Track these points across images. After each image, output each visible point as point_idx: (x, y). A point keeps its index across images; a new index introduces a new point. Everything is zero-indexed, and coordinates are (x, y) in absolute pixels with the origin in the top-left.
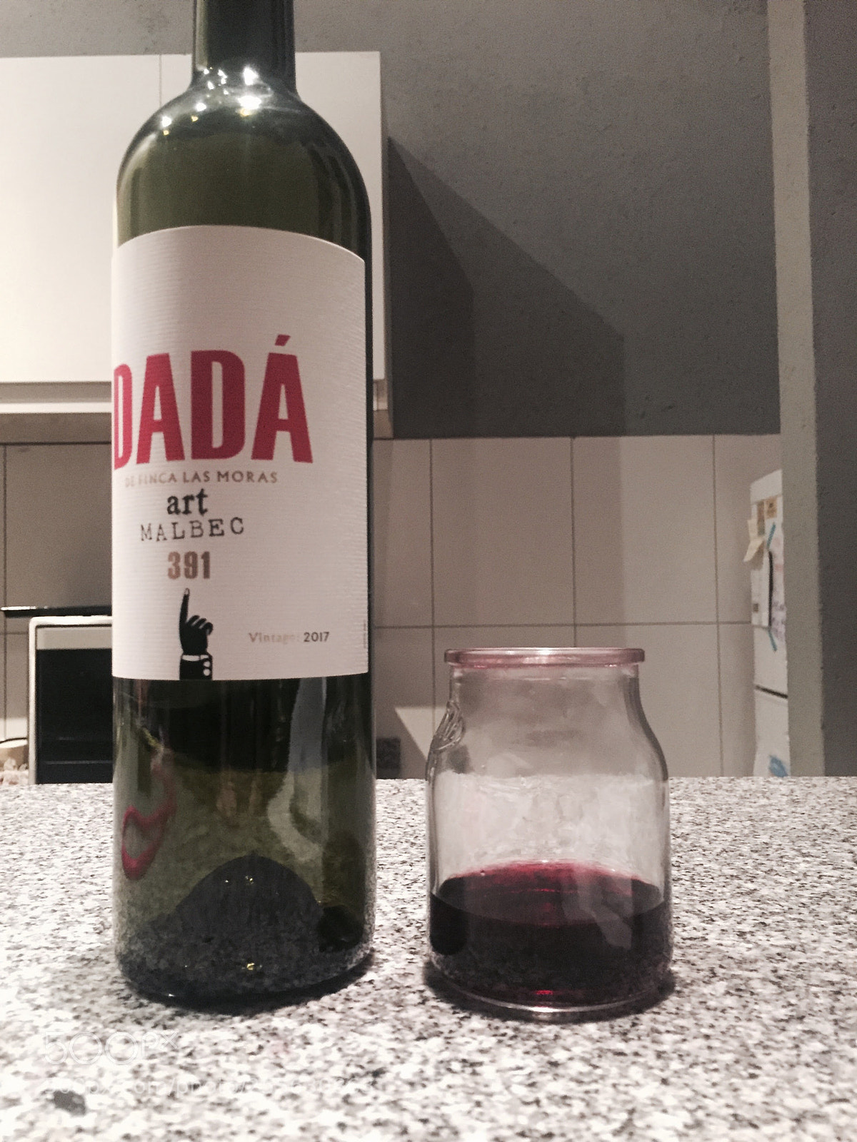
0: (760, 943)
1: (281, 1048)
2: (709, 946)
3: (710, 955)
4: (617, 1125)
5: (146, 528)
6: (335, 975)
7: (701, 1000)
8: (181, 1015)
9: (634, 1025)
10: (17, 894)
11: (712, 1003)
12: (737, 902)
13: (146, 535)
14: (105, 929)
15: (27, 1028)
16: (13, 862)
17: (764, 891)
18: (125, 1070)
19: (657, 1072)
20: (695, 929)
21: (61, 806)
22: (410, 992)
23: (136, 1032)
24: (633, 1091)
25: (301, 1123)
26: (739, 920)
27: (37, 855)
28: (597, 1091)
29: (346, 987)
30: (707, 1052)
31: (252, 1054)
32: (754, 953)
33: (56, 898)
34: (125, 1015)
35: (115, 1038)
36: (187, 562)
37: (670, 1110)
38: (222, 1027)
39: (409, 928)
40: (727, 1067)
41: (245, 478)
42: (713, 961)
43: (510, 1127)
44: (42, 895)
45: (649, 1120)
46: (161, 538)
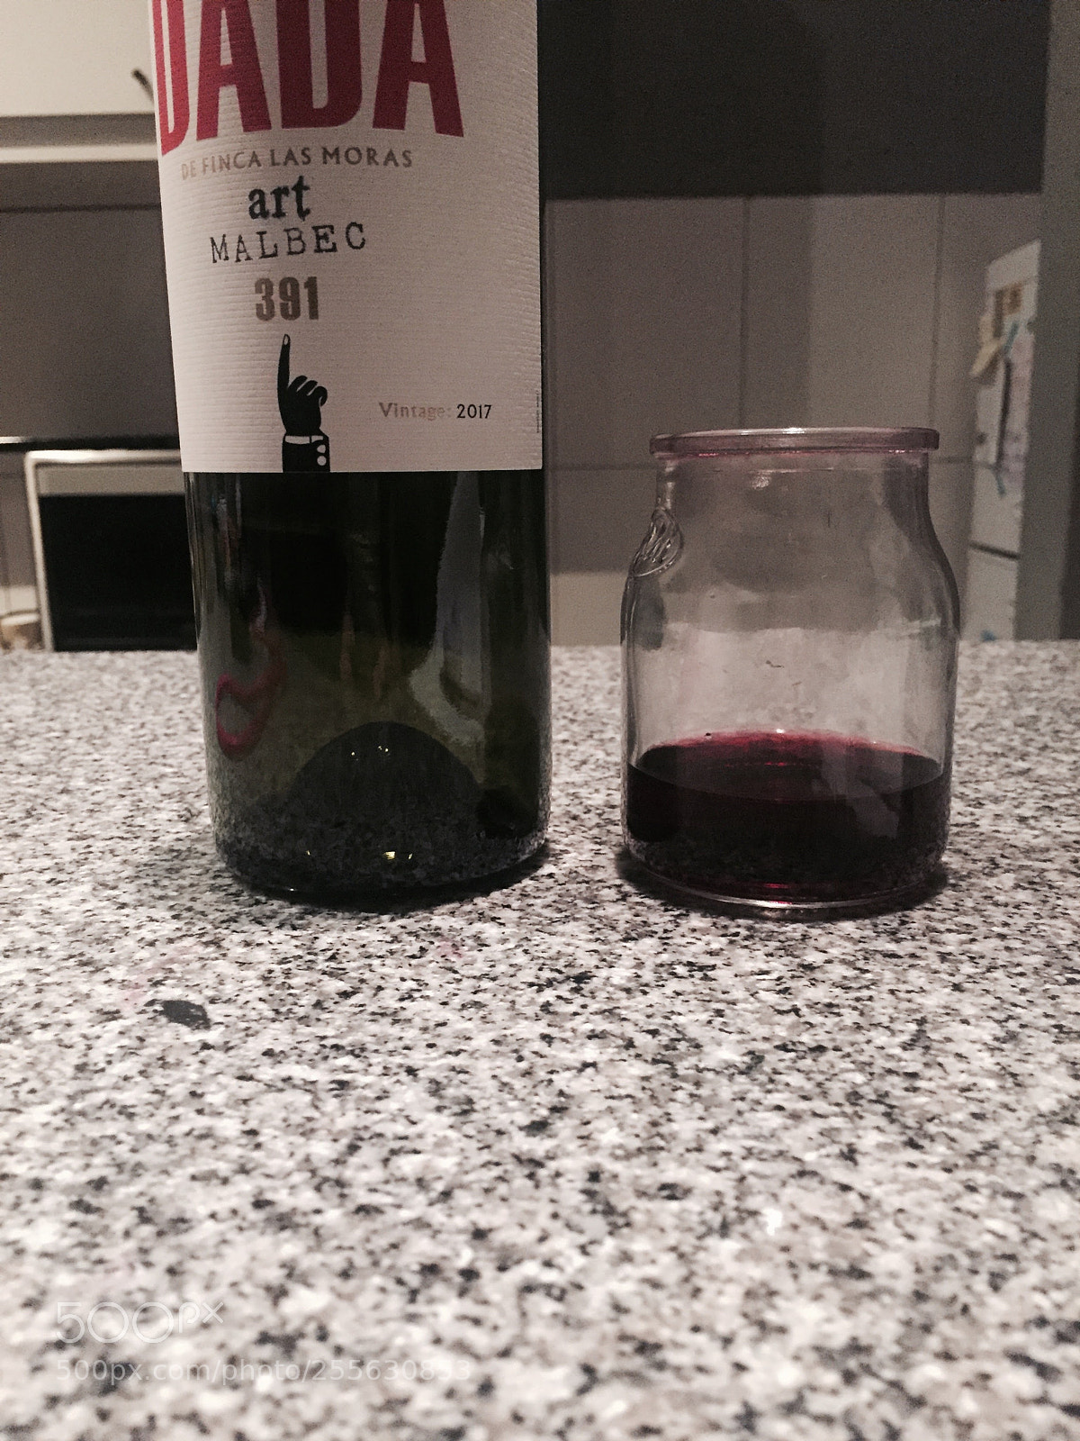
0: (1049, 829)
1: (449, 950)
2: (982, 834)
3: (986, 843)
4: (906, 1038)
5: (218, 242)
6: (505, 867)
7: (985, 894)
8: (313, 913)
9: (903, 923)
10: (70, 777)
11: (1001, 898)
12: (1010, 783)
13: (219, 254)
14: (192, 816)
15: (113, 929)
16: (56, 741)
17: (1042, 771)
18: (251, 976)
19: (945, 977)
20: (959, 813)
21: (106, 677)
22: (604, 887)
23: (258, 934)
24: (918, 998)
25: (492, 1035)
26: (1015, 803)
27: (87, 733)
28: (870, 998)
29: (520, 882)
30: (1006, 953)
31: (413, 957)
32: (1043, 841)
33: (123, 780)
34: (239, 914)
35: (233, 941)
36: (283, 293)
37: (972, 1021)
38: (368, 926)
39: (587, 816)
40: (1036, 971)
41: (365, 159)
42: (991, 849)
43: (766, 1039)
44: (104, 778)
45: (945, 1032)
46: (243, 256)
